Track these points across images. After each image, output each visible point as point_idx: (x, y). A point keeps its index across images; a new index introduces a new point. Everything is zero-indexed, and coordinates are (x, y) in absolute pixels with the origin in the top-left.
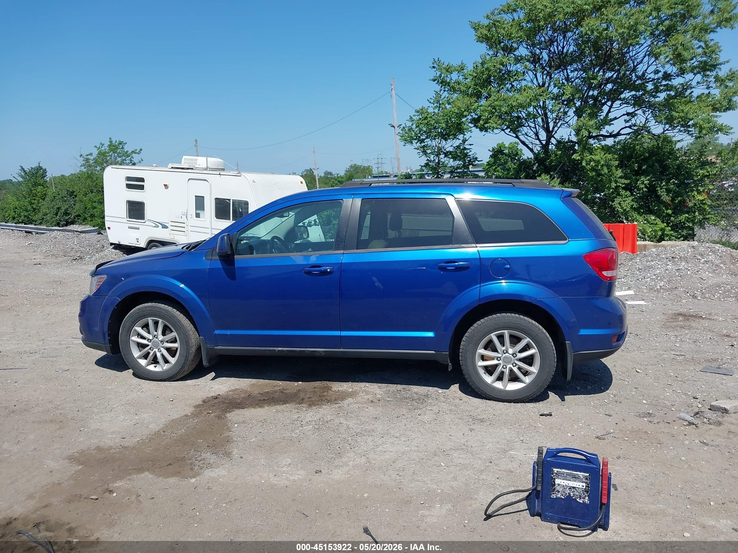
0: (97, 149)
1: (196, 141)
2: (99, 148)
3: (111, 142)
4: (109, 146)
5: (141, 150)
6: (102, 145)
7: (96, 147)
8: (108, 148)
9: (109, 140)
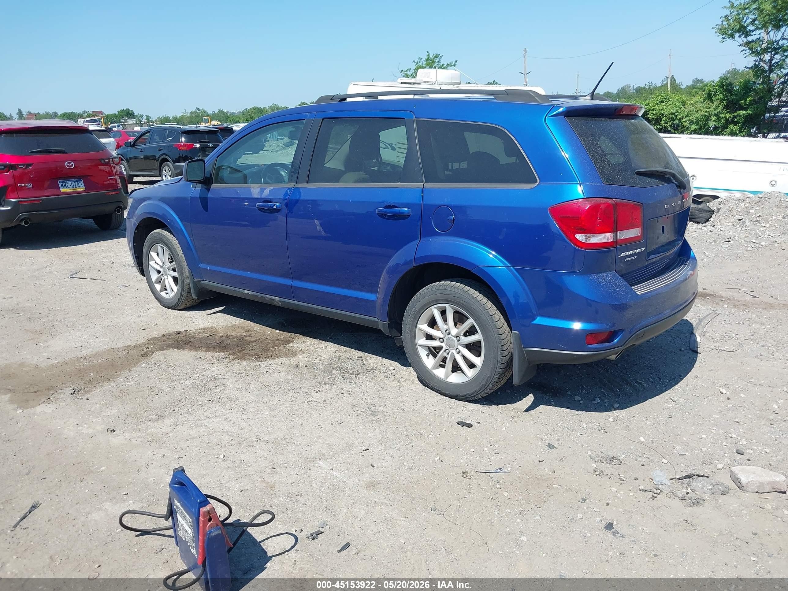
0: (414, 64)
1: (525, 50)
2: (418, 63)
3: (428, 55)
4: (427, 60)
5: (456, 62)
6: (420, 59)
7: (414, 62)
8: (425, 63)
9: (426, 54)
